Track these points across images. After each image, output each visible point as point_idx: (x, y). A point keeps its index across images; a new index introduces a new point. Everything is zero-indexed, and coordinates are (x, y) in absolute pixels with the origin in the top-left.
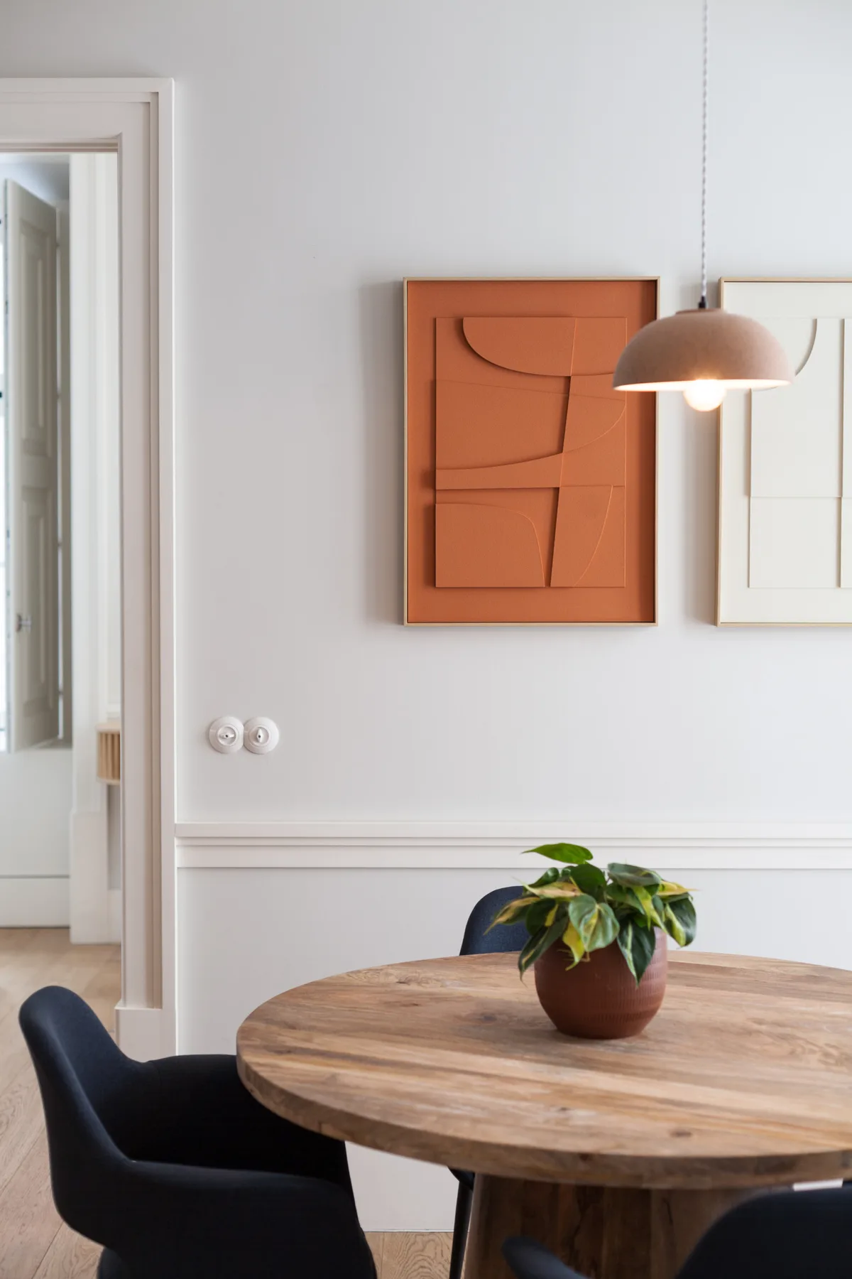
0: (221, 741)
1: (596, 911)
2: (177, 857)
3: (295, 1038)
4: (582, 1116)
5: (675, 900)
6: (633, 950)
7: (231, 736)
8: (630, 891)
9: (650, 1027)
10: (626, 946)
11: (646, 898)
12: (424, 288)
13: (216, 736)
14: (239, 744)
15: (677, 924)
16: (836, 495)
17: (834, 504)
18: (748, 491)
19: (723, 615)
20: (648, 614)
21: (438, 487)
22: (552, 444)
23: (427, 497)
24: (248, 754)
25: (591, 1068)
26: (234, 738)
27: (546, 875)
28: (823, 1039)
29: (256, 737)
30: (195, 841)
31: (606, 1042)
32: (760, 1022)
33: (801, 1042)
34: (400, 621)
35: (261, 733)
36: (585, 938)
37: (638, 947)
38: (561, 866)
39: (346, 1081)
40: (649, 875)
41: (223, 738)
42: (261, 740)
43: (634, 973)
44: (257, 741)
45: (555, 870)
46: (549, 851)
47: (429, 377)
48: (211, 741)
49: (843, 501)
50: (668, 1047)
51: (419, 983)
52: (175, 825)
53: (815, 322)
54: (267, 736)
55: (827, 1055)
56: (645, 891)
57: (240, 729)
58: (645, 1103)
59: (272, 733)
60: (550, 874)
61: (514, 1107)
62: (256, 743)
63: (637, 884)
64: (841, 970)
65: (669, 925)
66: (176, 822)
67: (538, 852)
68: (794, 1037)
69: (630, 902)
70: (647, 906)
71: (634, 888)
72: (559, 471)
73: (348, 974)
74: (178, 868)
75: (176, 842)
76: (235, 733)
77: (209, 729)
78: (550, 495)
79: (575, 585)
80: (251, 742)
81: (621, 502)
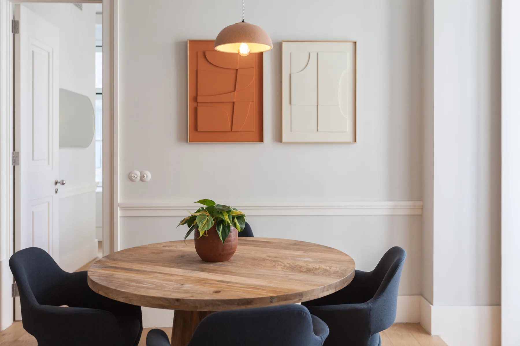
0: (133, 178)
1: (206, 219)
2: (119, 213)
3: (112, 263)
4: (188, 286)
5: (237, 216)
6: (222, 233)
7: (136, 176)
8: (221, 213)
9: (232, 258)
10: (220, 231)
11: (227, 215)
12: (194, 43)
13: (131, 177)
14: (138, 179)
15: (238, 224)
16: (316, 104)
17: (316, 107)
18: (290, 103)
19: (284, 139)
20: (261, 139)
21: (198, 101)
22: (233, 89)
23: (195, 105)
24: (141, 182)
25: (203, 271)
26: (137, 177)
27: (200, 209)
28: (286, 262)
29: (143, 177)
30: (124, 208)
31: (215, 263)
32: (269, 257)
33: (279, 263)
34: (187, 142)
35: (145, 175)
36: (200, 227)
37: (224, 231)
38: (205, 206)
39: (116, 276)
40: (229, 208)
41: (133, 177)
42: (145, 177)
43: (222, 240)
44: (144, 178)
45: (203, 208)
46: (203, 202)
47: (196, 69)
48: (130, 178)
49: (319, 106)
50: (234, 264)
51: (169, 247)
52: (118, 203)
53: (310, 54)
54: (147, 176)
55: (285, 266)
56: (226, 213)
57: (138, 173)
58: (213, 282)
59: (149, 176)
60: (201, 209)
61: (166, 284)
62: (143, 179)
63: (223, 210)
64: (306, 242)
65: (235, 225)
66: (119, 202)
67: (199, 203)
68: (278, 261)
69: (221, 216)
70: (226, 218)
71: (223, 212)
72: (234, 97)
73: (149, 245)
74: (120, 217)
75: (119, 208)
76: (137, 175)
77: (130, 174)
78: (232, 104)
79: (239, 131)
80: (142, 179)
81: (252, 107)
